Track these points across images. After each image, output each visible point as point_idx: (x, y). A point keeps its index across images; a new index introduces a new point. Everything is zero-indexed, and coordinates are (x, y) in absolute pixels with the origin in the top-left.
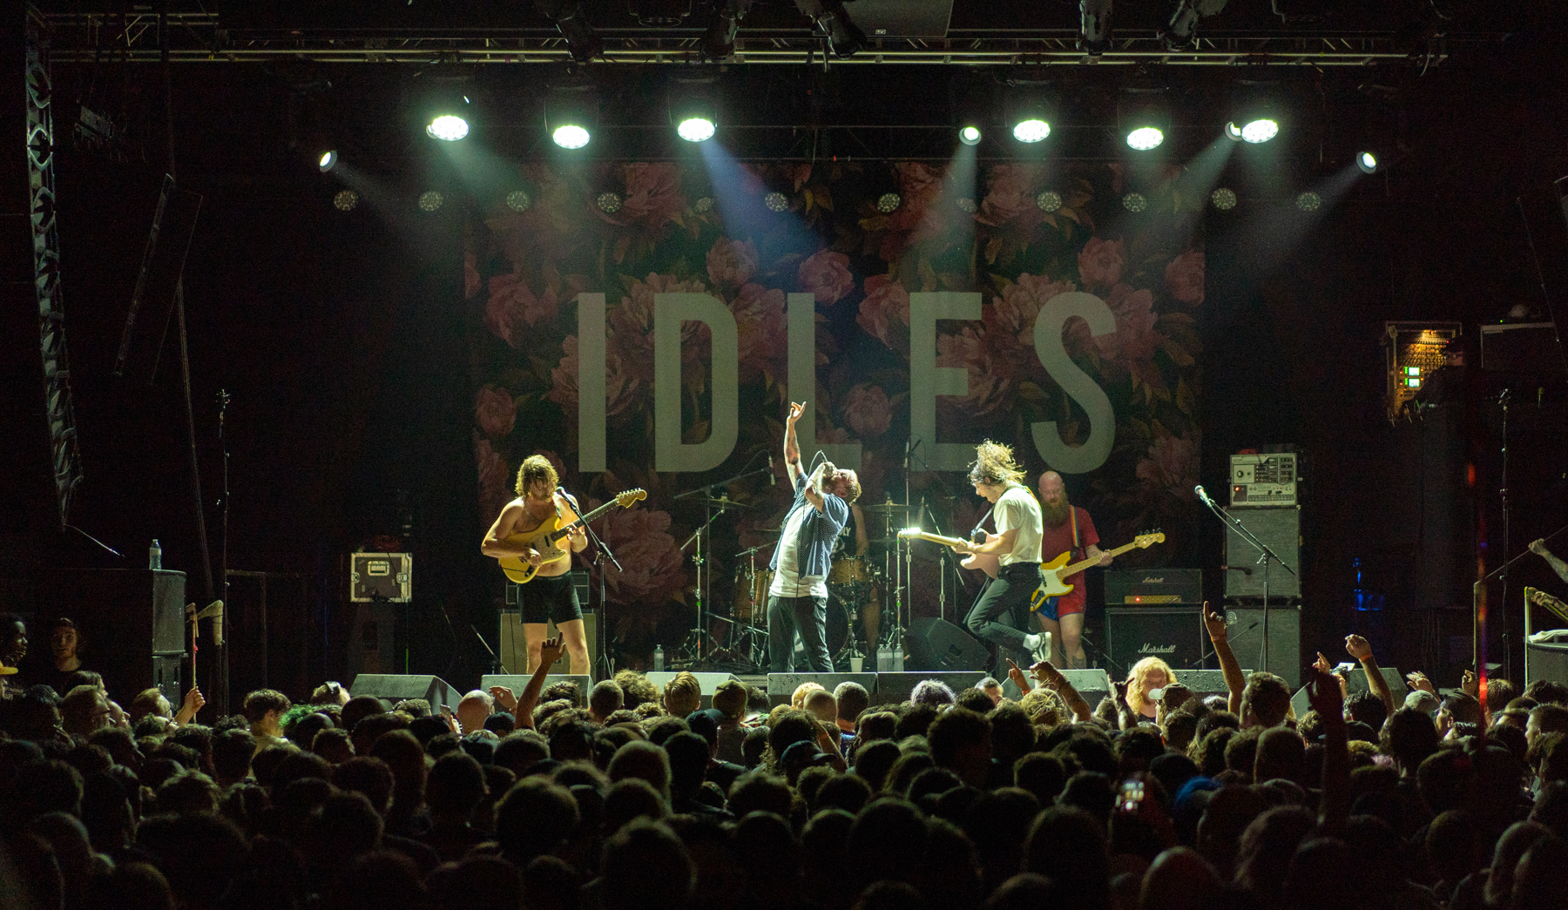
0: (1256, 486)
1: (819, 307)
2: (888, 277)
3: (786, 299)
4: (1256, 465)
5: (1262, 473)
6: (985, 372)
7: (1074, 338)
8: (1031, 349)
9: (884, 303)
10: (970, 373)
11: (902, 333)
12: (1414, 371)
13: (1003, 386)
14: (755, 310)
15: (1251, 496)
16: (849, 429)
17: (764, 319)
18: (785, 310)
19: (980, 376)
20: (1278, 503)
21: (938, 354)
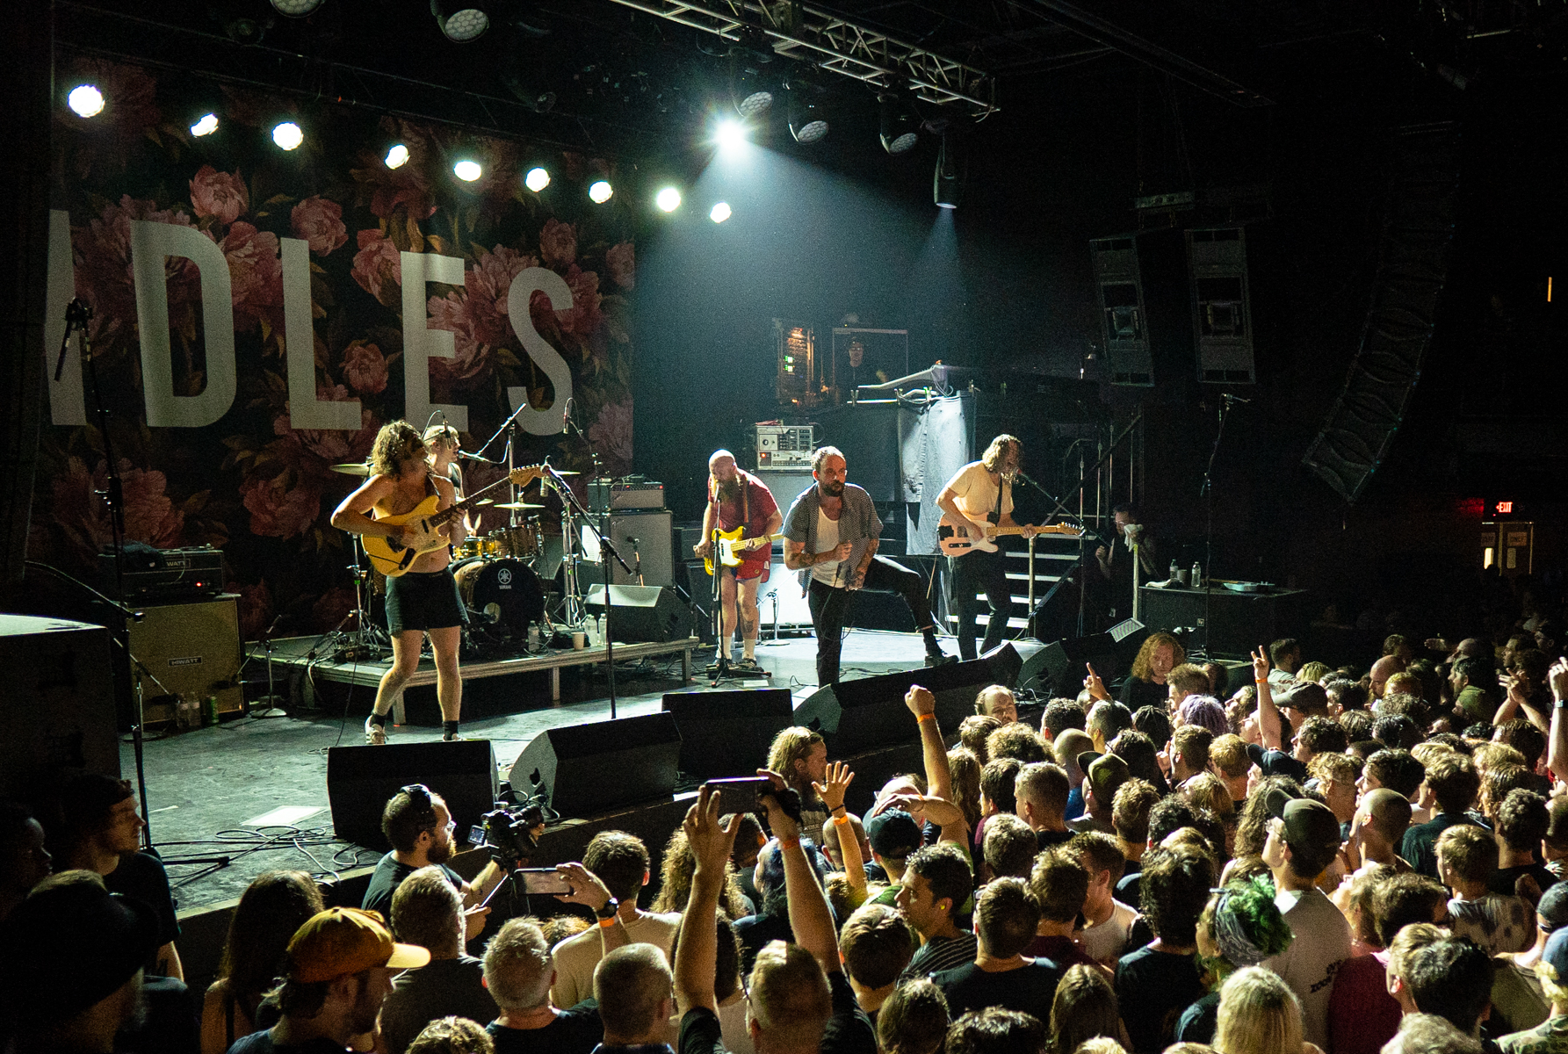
0: (780, 453)
1: (315, 256)
2: (379, 232)
3: (279, 243)
4: (779, 435)
5: (784, 443)
6: (469, 335)
7: (540, 310)
8: (506, 317)
9: (376, 259)
10: (456, 337)
11: (394, 289)
12: (790, 360)
13: (484, 351)
14: (247, 253)
15: (775, 462)
16: (348, 386)
17: (257, 263)
18: (279, 256)
19: (465, 340)
20: (798, 468)
21: (429, 315)
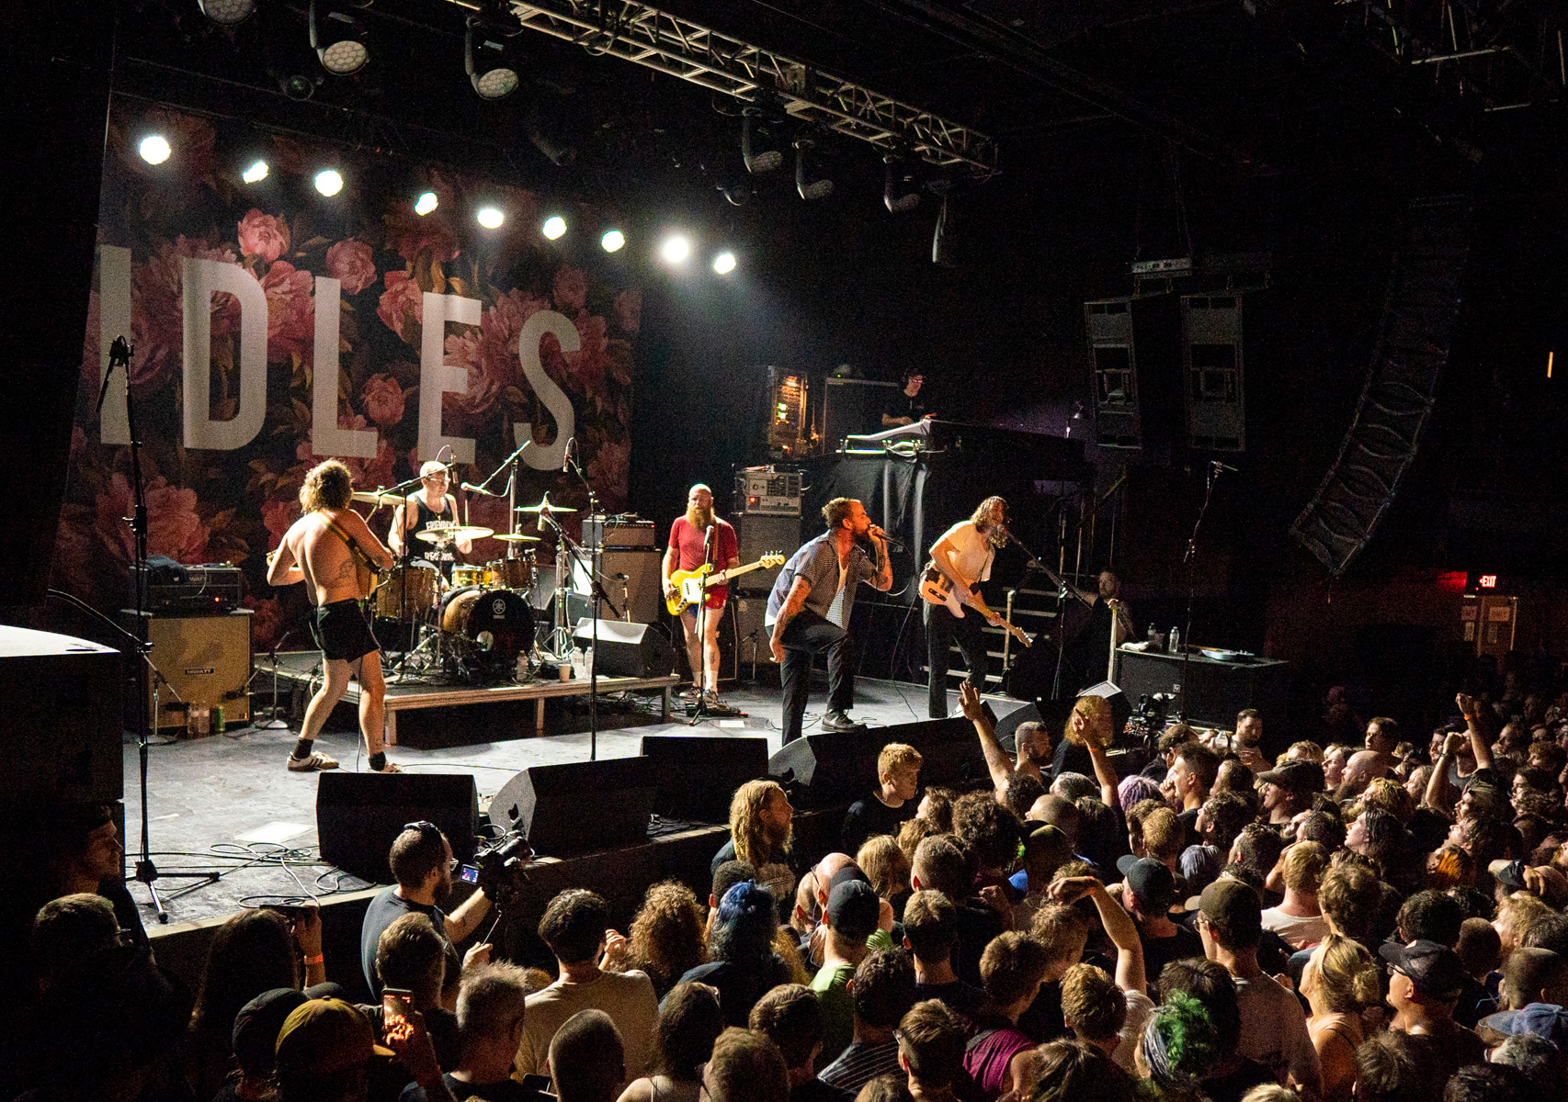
0: (768, 498)
1: (345, 294)
2: (405, 274)
3: (314, 282)
4: (768, 481)
5: (774, 489)
6: (481, 372)
7: (549, 351)
9: (401, 299)
10: (469, 374)
11: (415, 328)
12: (783, 407)
13: (494, 388)
14: (285, 290)
15: (763, 507)
16: (366, 416)
17: (293, 299)
18: (313, 293)
19: (477, 377)
20: (786, 513)
21: (446, 353)
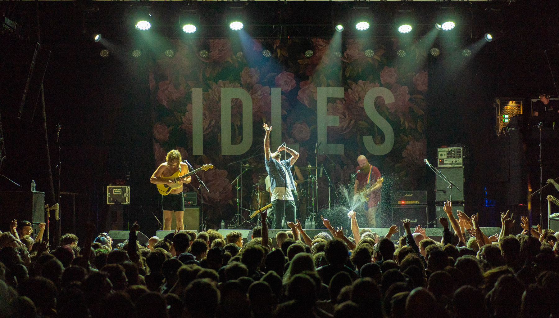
0: (447, 159)
2: (309, 82)
3: (270, 90)
4: (447, 152)
5: (449, 155)
6: (345, 117)
7: (379, 105)
8: (363, 108)
9: (307, 91)
10: (340, 117)
11: (314, 102)
12: (507, 116)
13: (352, 123)
14: (259, 94)
15: (445, 163)
16: (294, 139)
17: (262, 98)
18: (270, 94)
19: (343, 119)
20: (455, 166)
21: (328, 110)
